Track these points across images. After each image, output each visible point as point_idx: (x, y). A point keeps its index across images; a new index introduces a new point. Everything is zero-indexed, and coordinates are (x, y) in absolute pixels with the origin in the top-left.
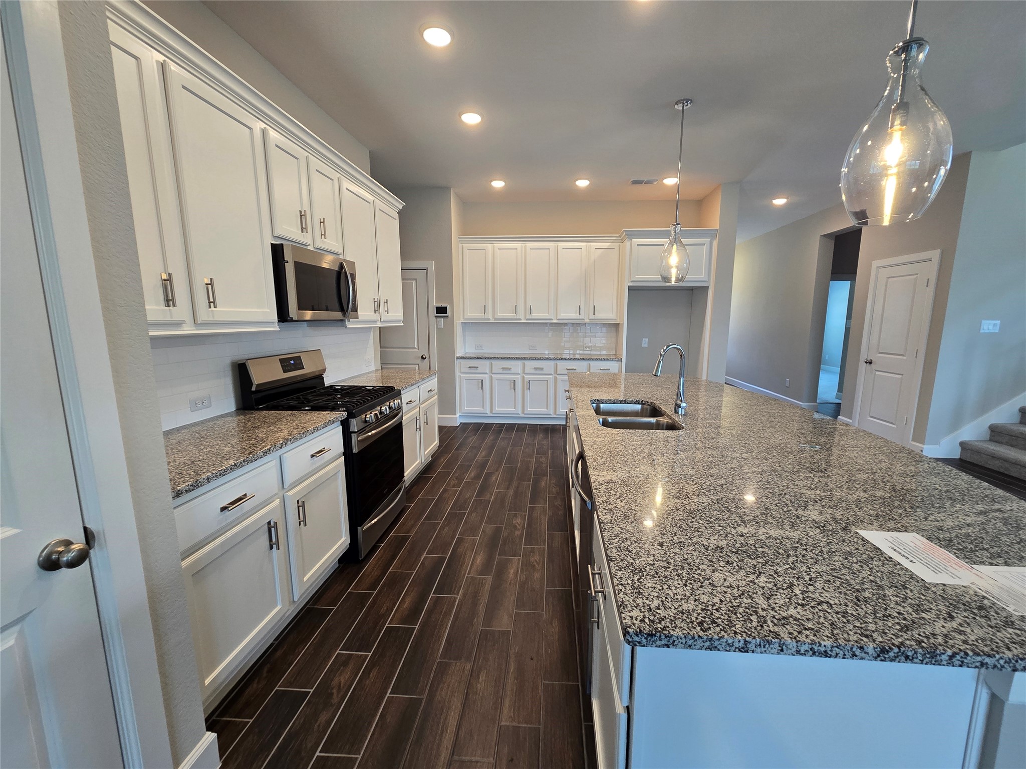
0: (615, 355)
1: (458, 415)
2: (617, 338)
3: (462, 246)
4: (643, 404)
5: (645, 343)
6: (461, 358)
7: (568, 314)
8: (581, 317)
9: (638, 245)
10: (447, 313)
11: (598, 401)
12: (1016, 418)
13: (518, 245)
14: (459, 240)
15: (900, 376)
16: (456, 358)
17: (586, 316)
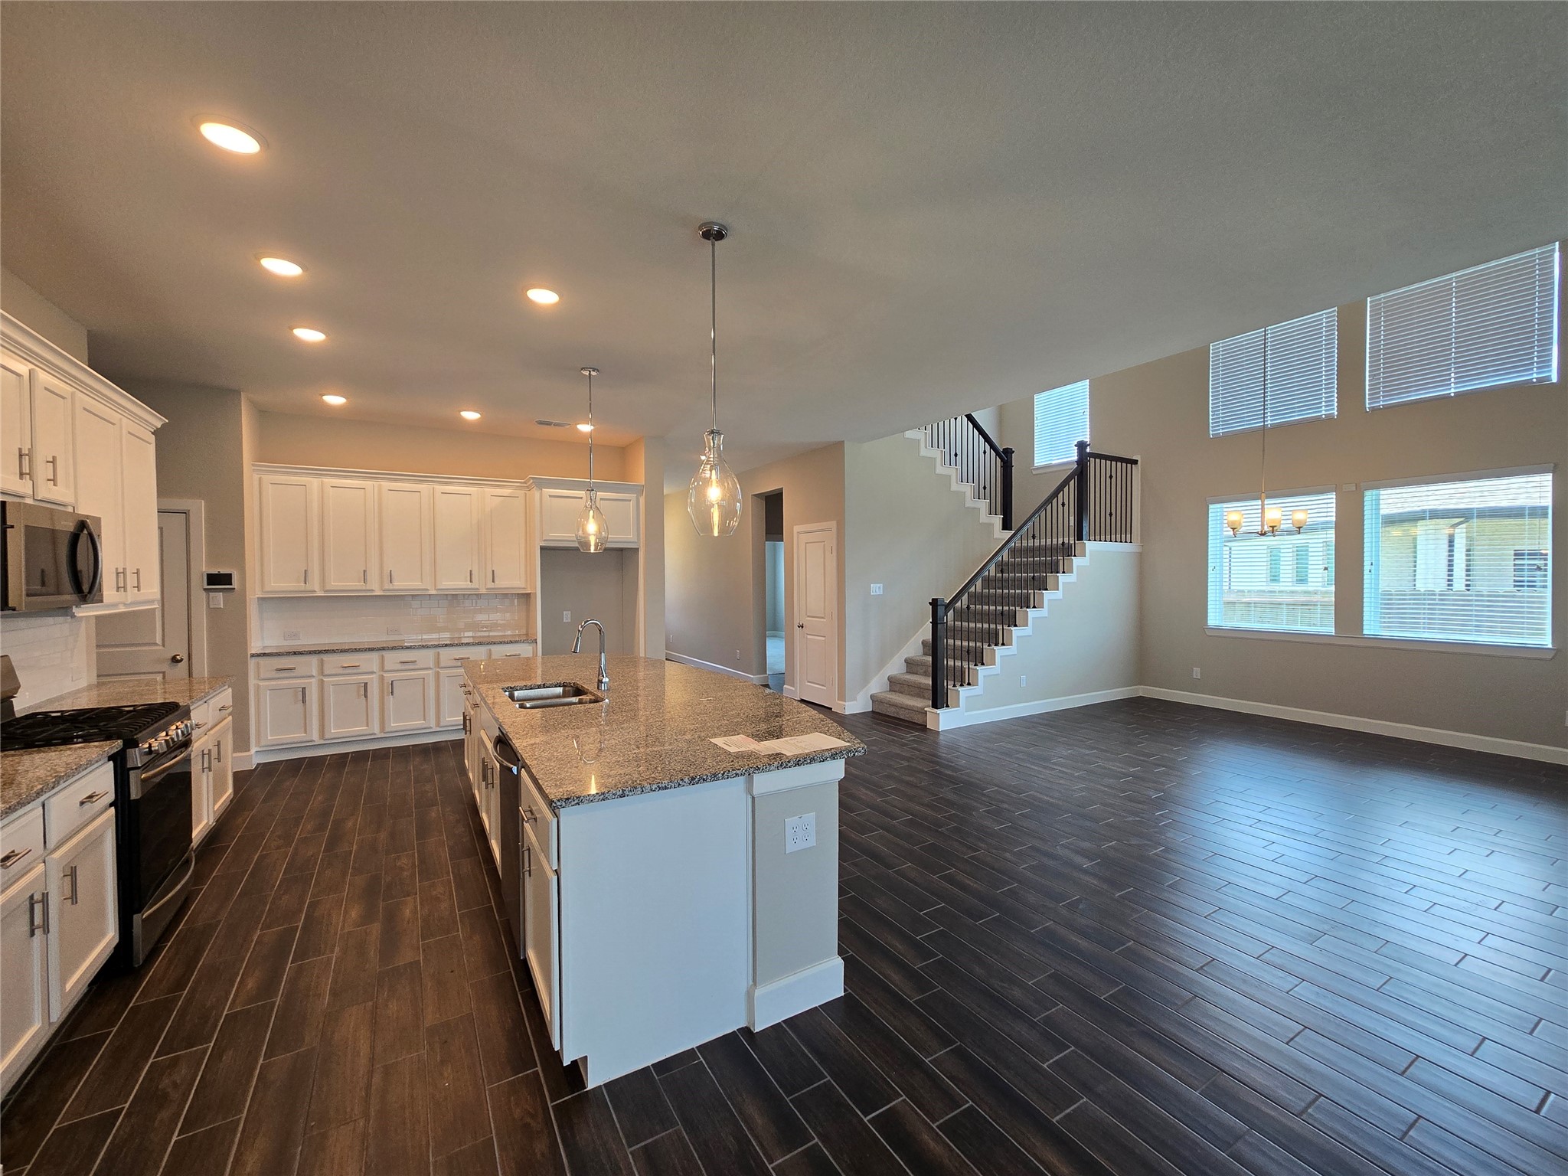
0: (527, 634)
1: (253, 750)
2: (528, 611)
3: (260, 479)
4: (564, 686)
5: (567, 617)
6: (259, 655)
7: (454, 582)
8: (473, 586)
9: (550, 496)
10: (231, 584)
11: (511, 688)
12: (904, 669)
13: (368, 484)
14: (253, 468)
15: (823, 639)
16: (249, 656)
17: (481, 585)
